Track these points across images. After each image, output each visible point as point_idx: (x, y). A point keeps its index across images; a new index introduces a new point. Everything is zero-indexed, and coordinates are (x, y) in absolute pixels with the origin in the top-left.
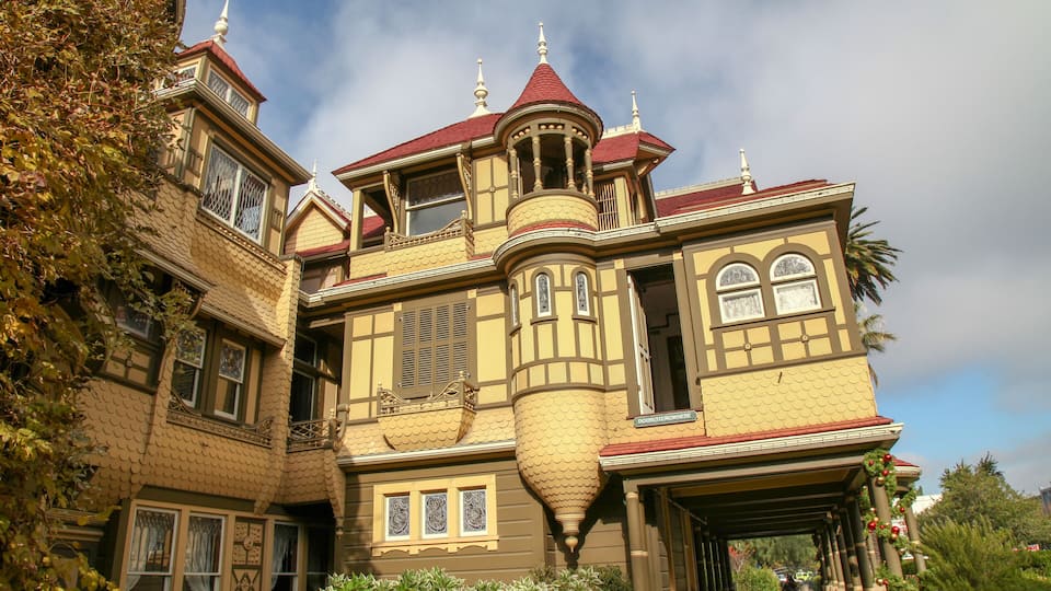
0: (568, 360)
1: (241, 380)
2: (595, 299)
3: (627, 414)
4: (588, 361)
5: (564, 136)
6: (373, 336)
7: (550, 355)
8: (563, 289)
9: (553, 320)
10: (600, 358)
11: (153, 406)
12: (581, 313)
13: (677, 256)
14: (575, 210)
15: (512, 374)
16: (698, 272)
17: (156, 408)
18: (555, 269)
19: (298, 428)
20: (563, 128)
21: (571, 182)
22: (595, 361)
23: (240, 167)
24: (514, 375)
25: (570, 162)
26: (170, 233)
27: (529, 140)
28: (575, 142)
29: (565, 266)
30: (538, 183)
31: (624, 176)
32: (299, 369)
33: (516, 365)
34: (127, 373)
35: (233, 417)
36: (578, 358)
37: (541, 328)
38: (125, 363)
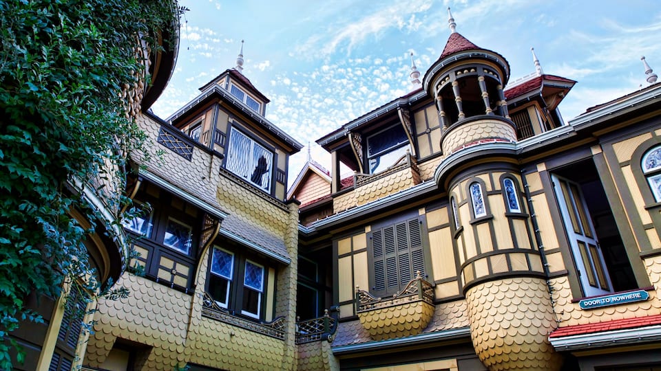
0: (507, 252)
1: (261, 290)
2: (524, 199)
3: (571, 298)
4: (525, 252)
5: (477, 77)
6: (352, 253)
7: (490, 249)
8: (494, 192)
9: (489, 220)
10: (536, 249)
11: (192, 303)
12: (513, 211)
13: (595, 151)
14: (494, 130)
15: (460, 269)
16: (621, 160)
17: (194, 304)
18: (485, 177)
19: (304, 325)
20: (476, 71)
21: (488, 110)
22: (532, 251)
23: (253, 142)
24: (462, 270)
25: (484, 94)
26: (201, 183)
27: (449, 86)
28: (487, 79)
29: (493, 174)
30: (461, 115)
31: (535, 106)
32: (302, 282)
33: (462, 261)
34: (172, 279)
35: (257, 317)
36: (516, 250)
37: (479, 227)
38: (170, 271)
